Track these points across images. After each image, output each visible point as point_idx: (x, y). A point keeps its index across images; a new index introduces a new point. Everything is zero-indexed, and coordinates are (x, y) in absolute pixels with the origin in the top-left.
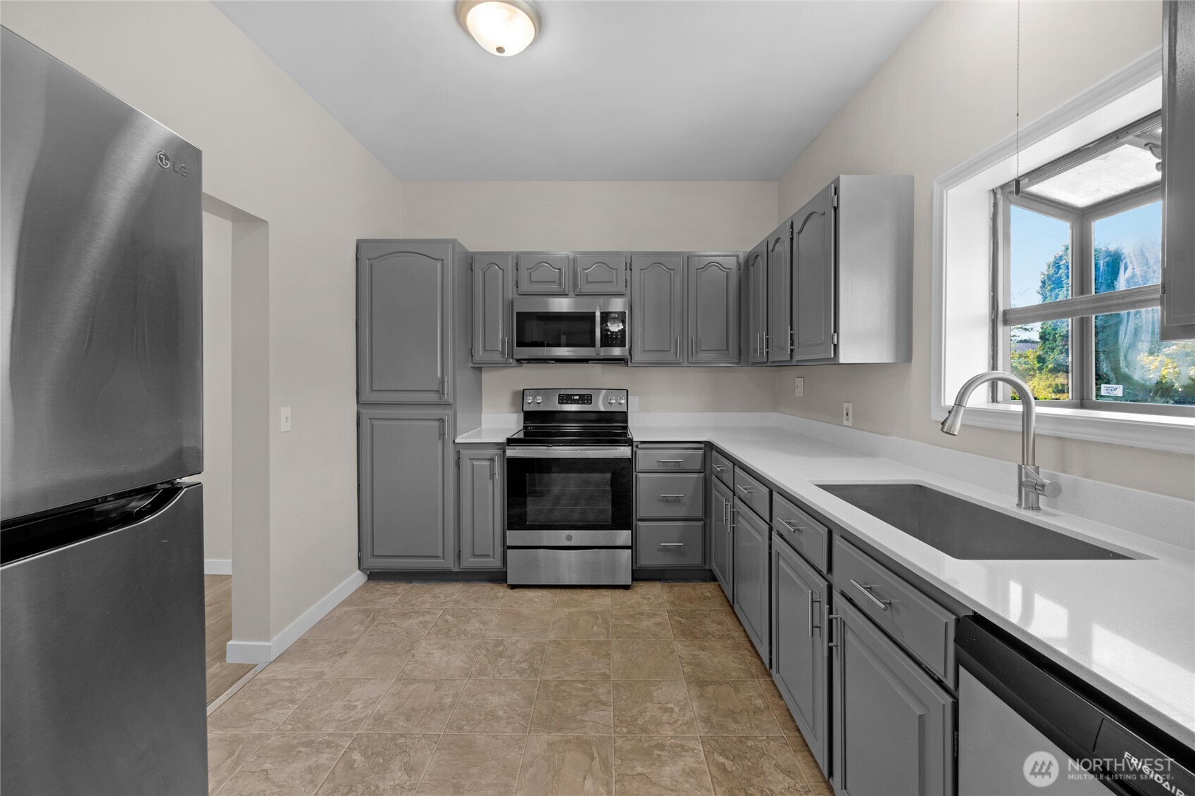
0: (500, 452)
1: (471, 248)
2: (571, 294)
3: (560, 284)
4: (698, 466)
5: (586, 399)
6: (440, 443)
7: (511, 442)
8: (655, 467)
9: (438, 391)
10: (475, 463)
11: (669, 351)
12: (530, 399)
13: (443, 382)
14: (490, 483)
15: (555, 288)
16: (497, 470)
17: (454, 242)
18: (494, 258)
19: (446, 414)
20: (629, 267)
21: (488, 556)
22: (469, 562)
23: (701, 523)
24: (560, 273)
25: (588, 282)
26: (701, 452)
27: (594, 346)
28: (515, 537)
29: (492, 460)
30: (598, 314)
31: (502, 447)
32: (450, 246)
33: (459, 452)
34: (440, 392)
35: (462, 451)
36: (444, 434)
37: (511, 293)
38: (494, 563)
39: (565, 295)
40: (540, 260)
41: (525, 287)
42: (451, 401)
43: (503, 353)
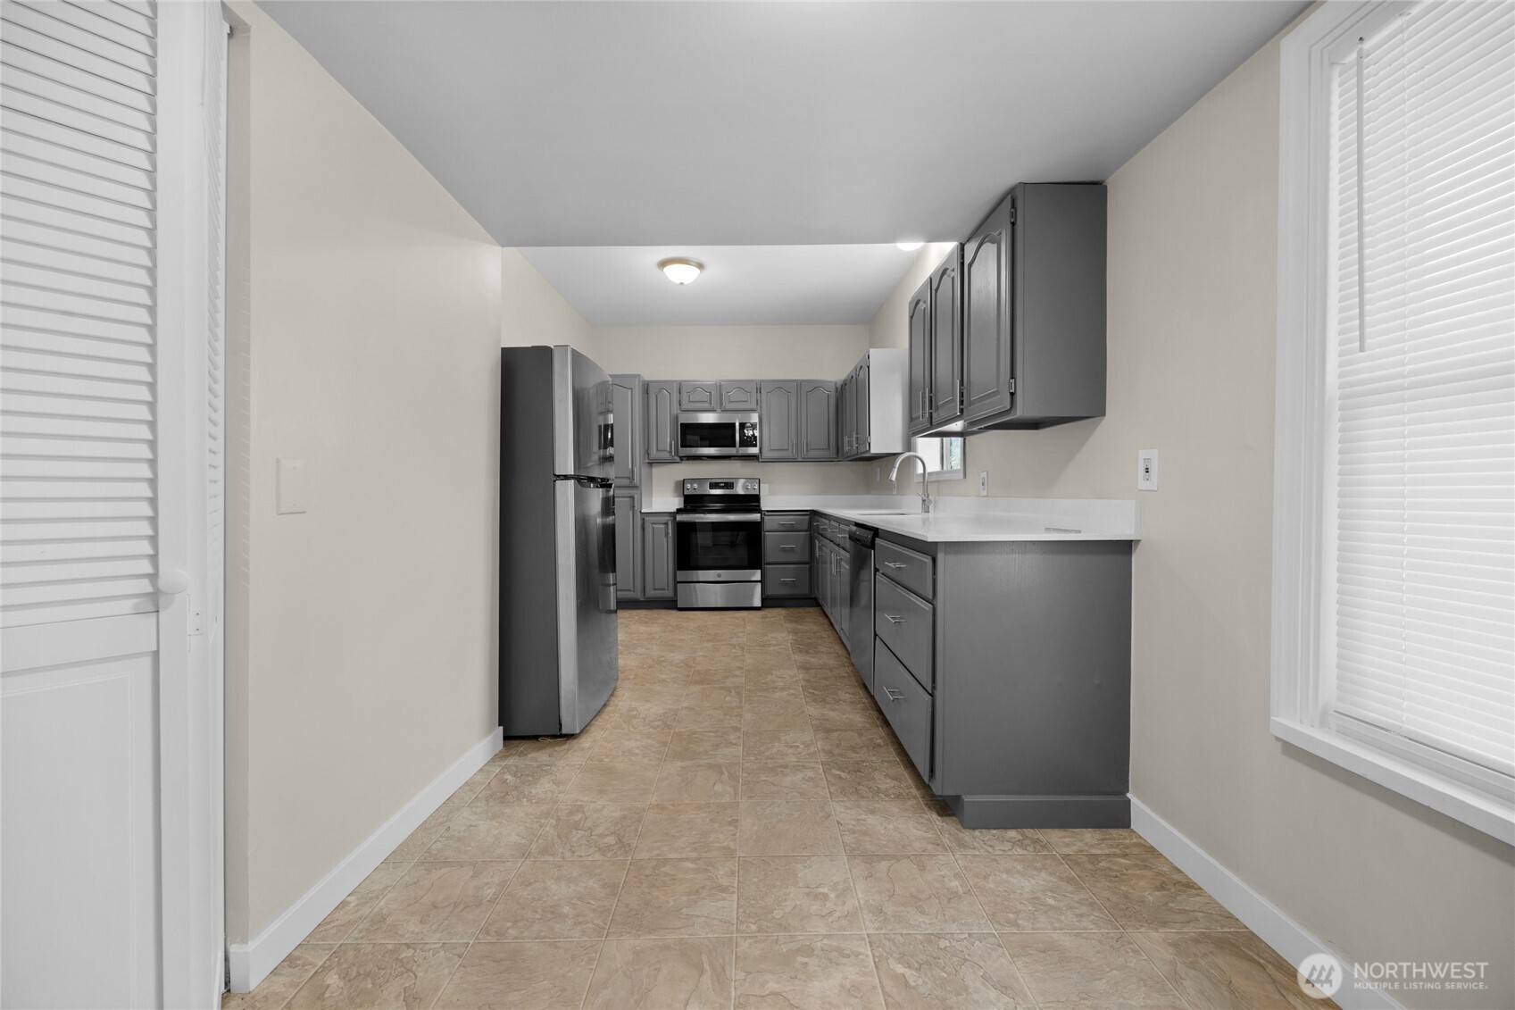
0: (672, 518)
1: (647, 378)
2: (719, 410)
3: (711, 403)
4: (806, 527)
5: (729, 485)
6: (631, 512)
7: (679, 511)
8: (777, 528)
9: (629, 478)
10: (655, 526)
11: (788, 450)
12: (689, 486)
13: (633, 471)
14: (665, 540)
15: (706, 405)
16: (670, 531)
17: (639, 376)
18: (663, 385)
19: (635, 493)
20: (759, 390)
21: (664, 589)
22: (651, 593)
23: (808, 566)
24: (711, 396)
25: (730, 402)
26: (808, 517)
27: (735, 446)
28: (682, 575)
29: (666, 524)
30: (737, 425)
31: (673, 515)
32: (637, 380)
33: (644, 519)
34: (631, 478)
35: (647, 518)
36: (634, 507)
37: (675, 410)
38: (668, 593)
39: (713, 411)
40: (696, 387)
41: (686, 405)
42: (638, 484)
43: (670, 452)
